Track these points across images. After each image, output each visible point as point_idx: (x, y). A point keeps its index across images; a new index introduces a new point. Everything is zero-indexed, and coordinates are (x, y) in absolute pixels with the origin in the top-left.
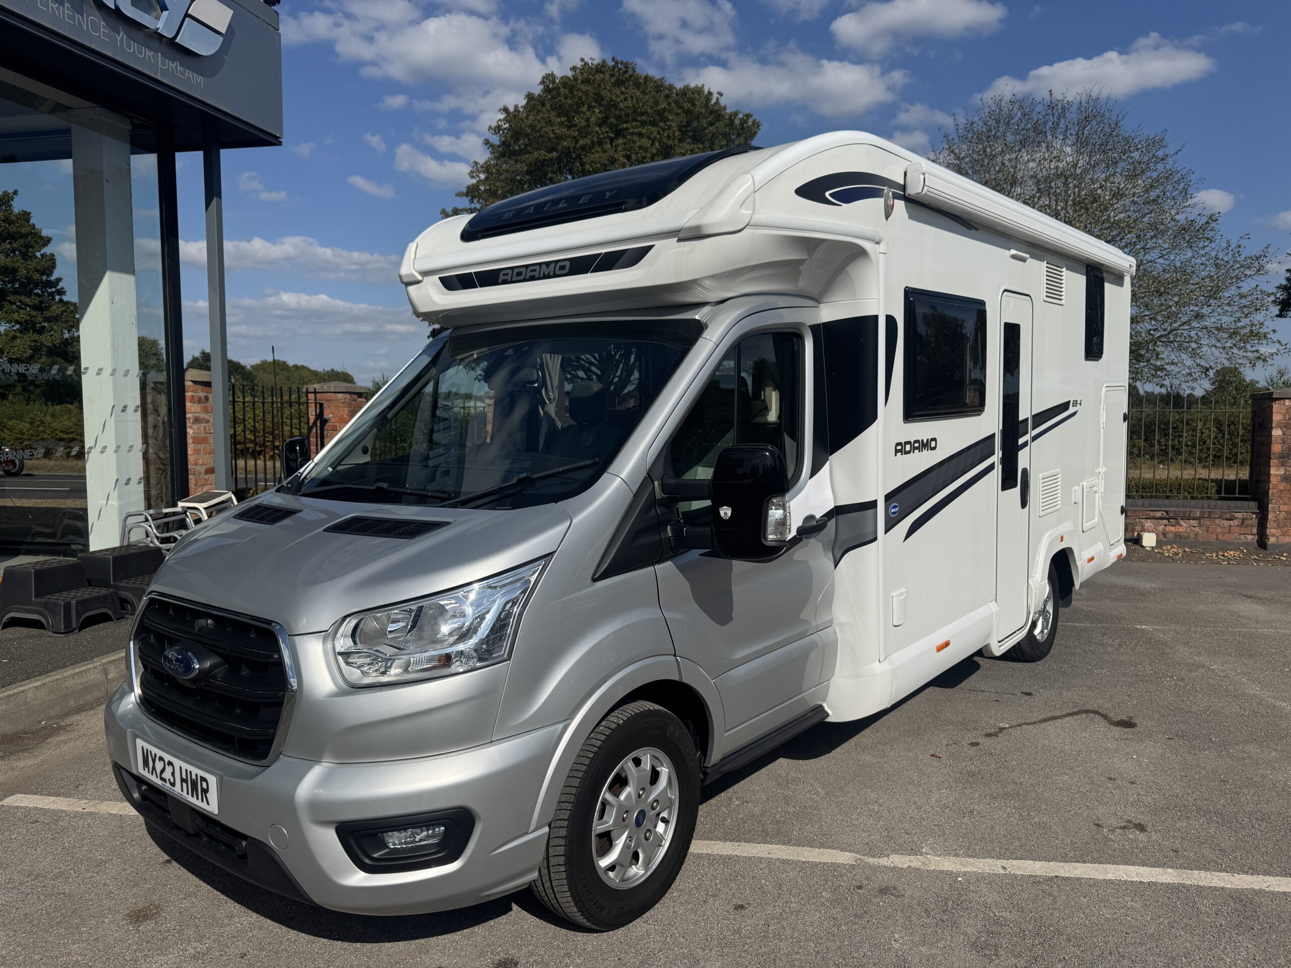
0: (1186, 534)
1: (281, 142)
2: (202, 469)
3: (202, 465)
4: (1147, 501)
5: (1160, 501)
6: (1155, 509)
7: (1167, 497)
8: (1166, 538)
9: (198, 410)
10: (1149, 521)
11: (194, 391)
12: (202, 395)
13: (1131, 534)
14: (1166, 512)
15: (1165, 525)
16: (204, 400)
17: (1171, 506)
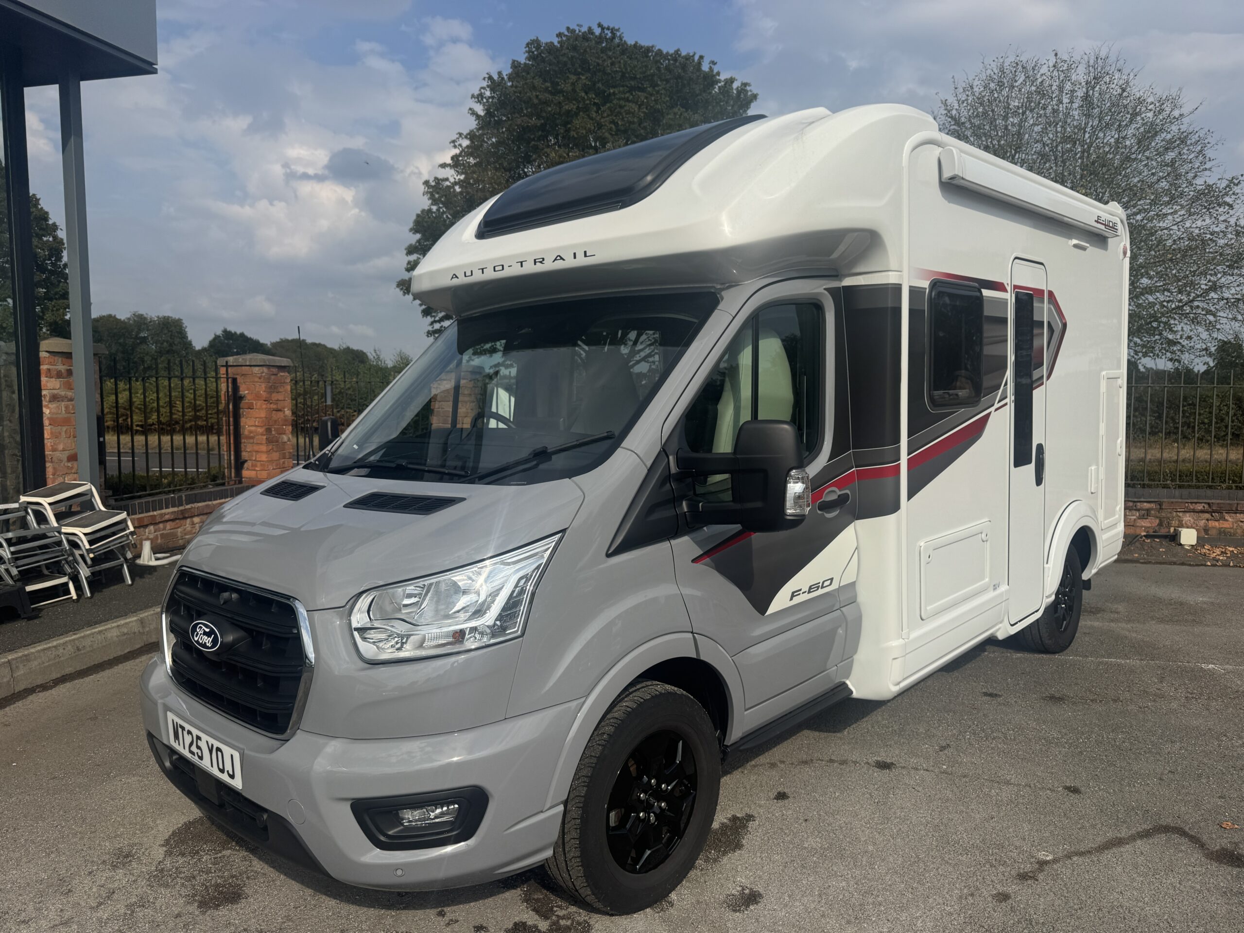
0: (1232, 531)
1: (156, 69)
2: (64, 456)
3: (64, 450)
4: (1185, 492)
5: (1201, 492)
6: (1195, 501)
7: (1210, 487)
8: (1208, 535)
9: (58, 386)
10: (1188, 515)
11: (50, 364)
12: (62, 368)
13: (1166, 530)
14: (1209, 504)
15: (1208, 520)
16: (65, 374)
17: (1214, 498)
